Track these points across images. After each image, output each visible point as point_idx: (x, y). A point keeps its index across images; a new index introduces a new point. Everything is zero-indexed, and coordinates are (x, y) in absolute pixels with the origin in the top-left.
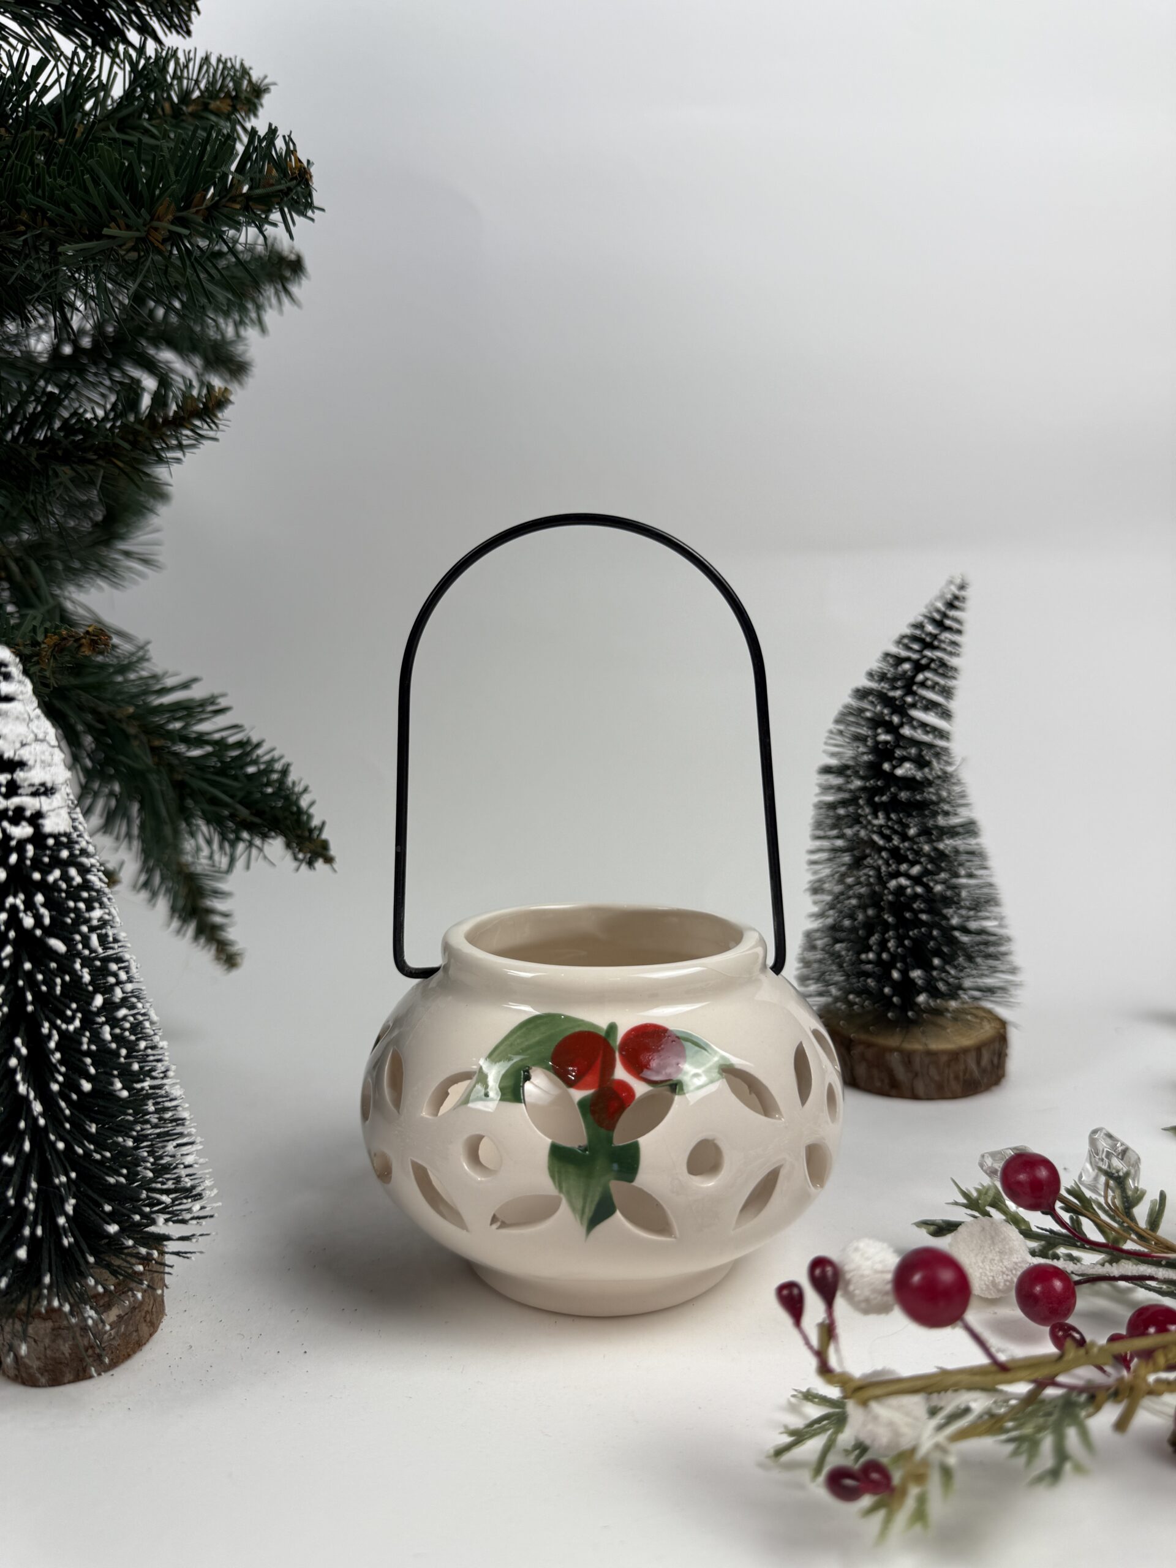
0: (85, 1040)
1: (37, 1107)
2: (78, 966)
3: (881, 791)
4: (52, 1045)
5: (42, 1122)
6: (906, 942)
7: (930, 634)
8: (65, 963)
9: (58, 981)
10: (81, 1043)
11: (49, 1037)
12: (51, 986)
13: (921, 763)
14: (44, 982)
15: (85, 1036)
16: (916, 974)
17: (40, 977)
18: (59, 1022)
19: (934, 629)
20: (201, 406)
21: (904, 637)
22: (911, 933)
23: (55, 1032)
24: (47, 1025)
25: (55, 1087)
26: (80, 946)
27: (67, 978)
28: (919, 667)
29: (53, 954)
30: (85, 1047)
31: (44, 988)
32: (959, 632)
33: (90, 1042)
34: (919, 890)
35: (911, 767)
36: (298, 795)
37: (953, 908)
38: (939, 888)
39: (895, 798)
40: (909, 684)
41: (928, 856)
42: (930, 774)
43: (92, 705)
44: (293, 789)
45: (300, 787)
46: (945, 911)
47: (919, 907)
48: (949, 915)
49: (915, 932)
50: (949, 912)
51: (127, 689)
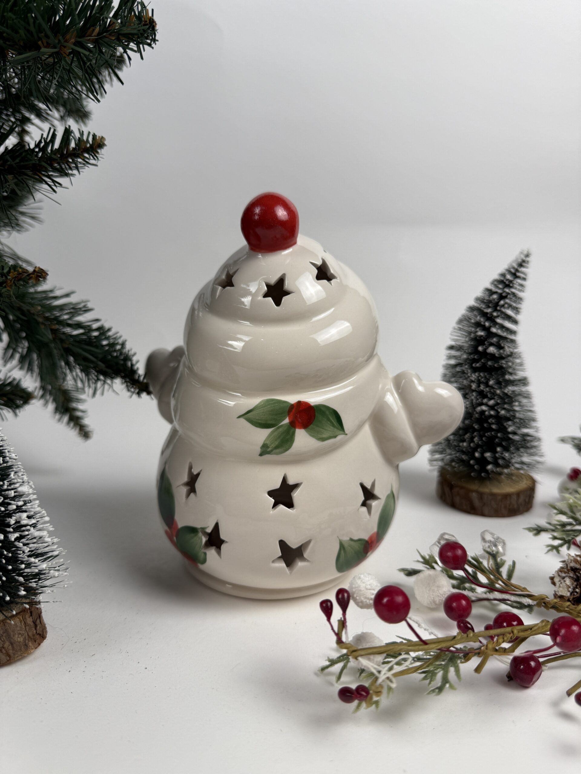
3: (476, 361)
6: (484, 439)
7: (509, 280)
13: (499, 347)
16: (488, 455)
19: (511, 277)
20: (88, 146)
21: (495, 281)
22: (486, 434)
28: (501, 297)
32: (524, 279)
34: (492, 413)
35: (494, 349)
36: (131, 357)
37: (510, 423)
38: (503, 412)
39: (484, 365)
40: (496, 306)
41: (499, 395)
42: (503, 354)
43: (18, 305)
44: (128, 354)
45: (131, 353)
46: (505, 424)
47: (491, 421)
48: (507, 426)
49: (489, 433)
50: (507, 425)
51: (36, 296)
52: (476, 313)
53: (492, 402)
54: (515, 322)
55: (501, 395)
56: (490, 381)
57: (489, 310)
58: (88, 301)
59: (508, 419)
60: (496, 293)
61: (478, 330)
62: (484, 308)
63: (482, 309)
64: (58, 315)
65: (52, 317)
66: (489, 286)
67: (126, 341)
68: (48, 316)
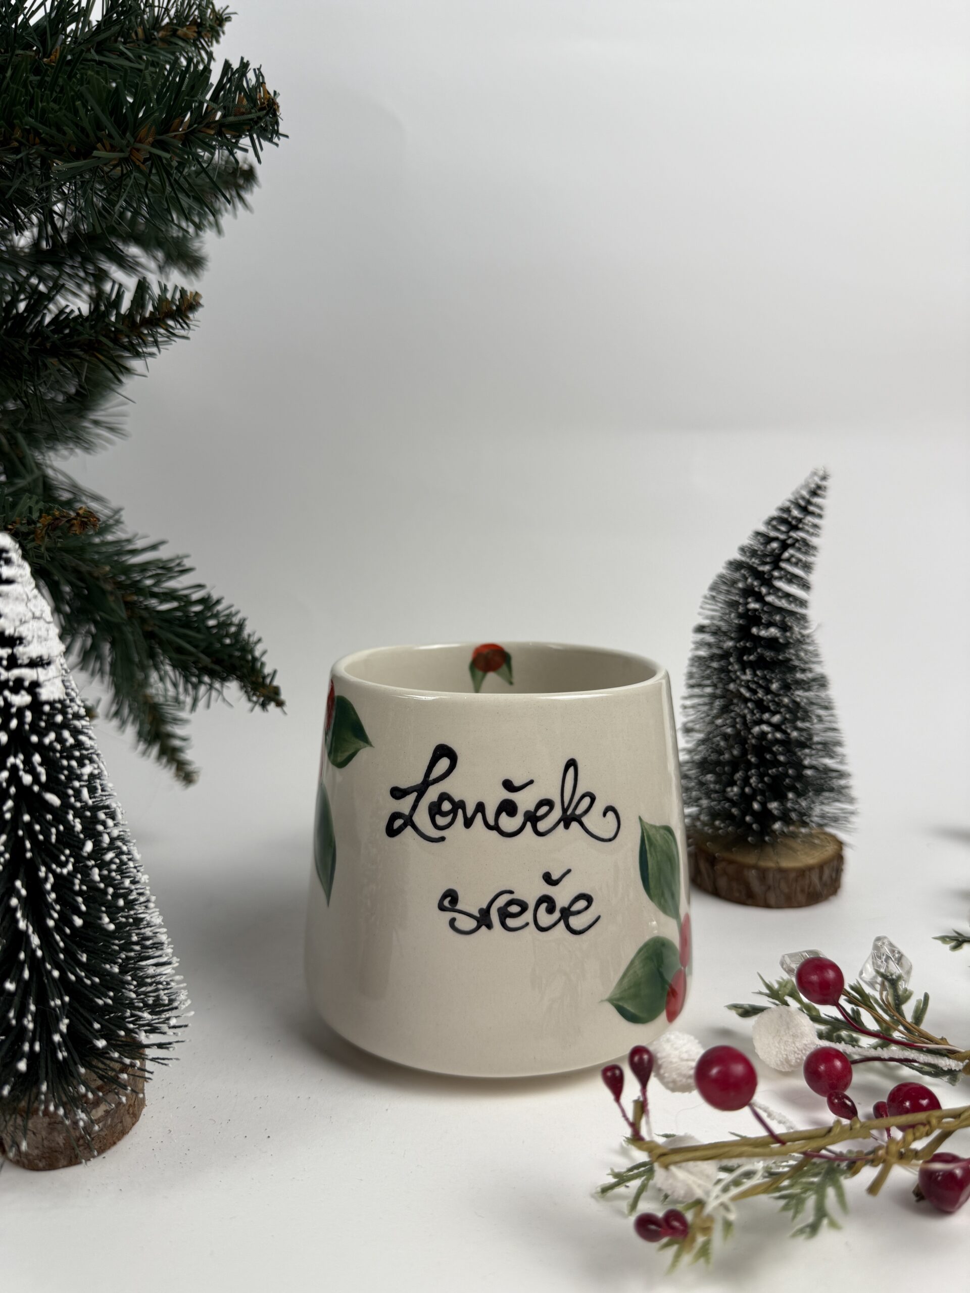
0: (77, 882)
1: (35, 941)
2: (70, 817)
3: (749, 651)
4: (48, 886)
5: (39, 953)
6: (766, 779)
7: (795, 518)
8: (59, 815)
9: (54, 830)
10: (73, 884)
11: (46, 879)
12: (47, 836)
13: (785, 628)
14: (41, 832)
15: (77, 878)
16: (773, 806)
17: (37, 827)
18: (54, 866)
19: (799, 513)
20: (174, 308)
21: (773, 519)
22: (770, 772)
23: (50, 876)
24: (43, 869)
25: (51, 923)
26: (72, 800)
27: (61, 828)
28: (785, 546)
29: (49, 807)
30: (77, 888)
31: (41, 837)
32: (820, 516)
33: (82, 882)
34: (778, 735)
35: (776, 631)
36: (253, 645)
37: (807, 751)
38: (795, 734)
39: (761, 658)
40: (776, 560)
41: (786, 706)
42: (791, 638)
43: (73, 564)
44: (248, 641)
45: (254, 639)
46: (799, 753)
47: (778, 750)
48: (802, 757)
49: (774, 770)
50: (802, 754)
51: (104, 549)
52: (745, 573)
53: (776, 719)
54: (806, 586)
55: (790, 705)
56: (772, 683)
57: (767, 568)
58: (187, 556)
59: (803, 745)
60: (776, 539)
61: (750, 600)
62: (758, 565)
63: (755, 566)
64: (138, 578)
65: (128, 582)
66: (762, 528)
67: (244, 620)
68: (121, 581)
